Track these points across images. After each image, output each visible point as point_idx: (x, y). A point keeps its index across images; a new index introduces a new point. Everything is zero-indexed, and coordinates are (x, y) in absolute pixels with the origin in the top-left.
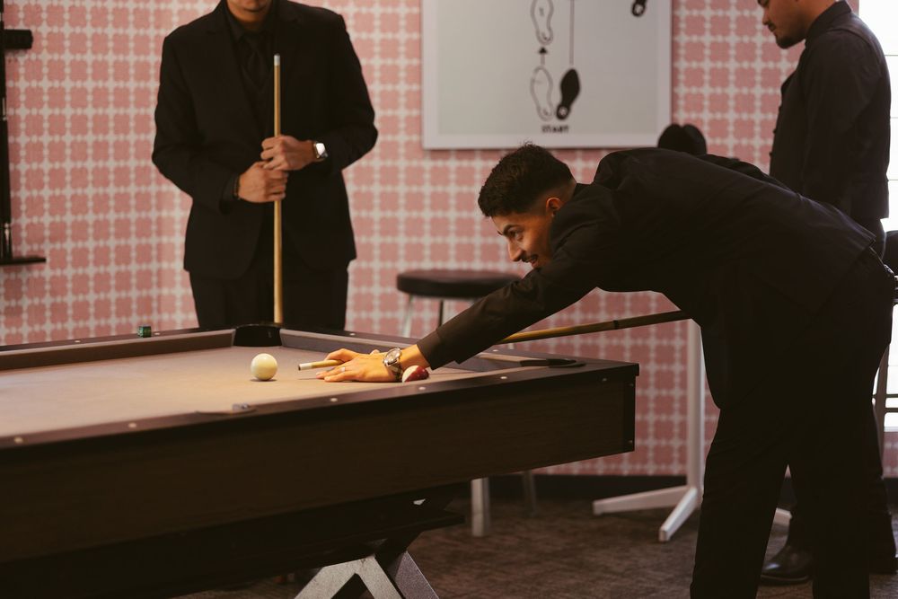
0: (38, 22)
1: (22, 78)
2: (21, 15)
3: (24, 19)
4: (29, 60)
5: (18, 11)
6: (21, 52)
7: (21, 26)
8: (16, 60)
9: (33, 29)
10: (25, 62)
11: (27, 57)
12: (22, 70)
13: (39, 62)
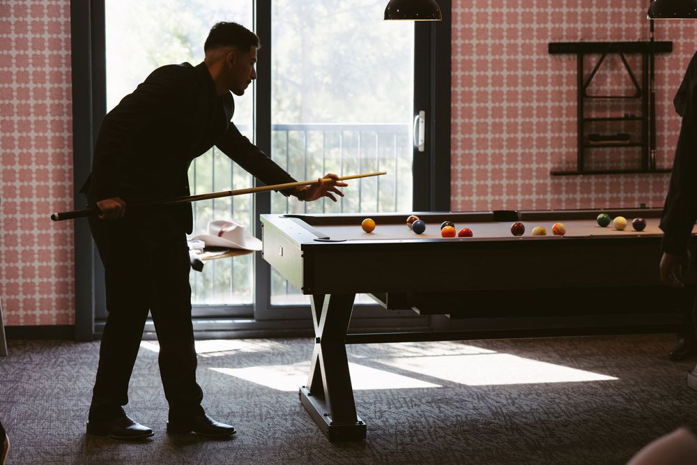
0: (678, 37)
1: (667, 69)
2: (667, 33)
3: (669, 36)
4: (672, 58)
5: (665, 31)
6: (667, 54)
7: (667, 39)
8: (663, 59)
9: (674, 41)
10: (669, 59)
11: (670, 56)
12: (667, 64)
13: (678, 60)
